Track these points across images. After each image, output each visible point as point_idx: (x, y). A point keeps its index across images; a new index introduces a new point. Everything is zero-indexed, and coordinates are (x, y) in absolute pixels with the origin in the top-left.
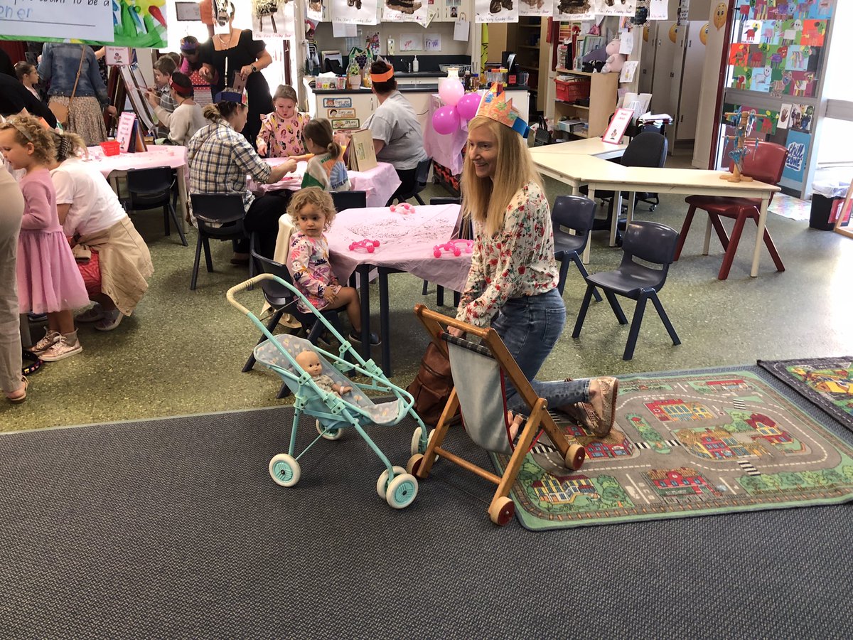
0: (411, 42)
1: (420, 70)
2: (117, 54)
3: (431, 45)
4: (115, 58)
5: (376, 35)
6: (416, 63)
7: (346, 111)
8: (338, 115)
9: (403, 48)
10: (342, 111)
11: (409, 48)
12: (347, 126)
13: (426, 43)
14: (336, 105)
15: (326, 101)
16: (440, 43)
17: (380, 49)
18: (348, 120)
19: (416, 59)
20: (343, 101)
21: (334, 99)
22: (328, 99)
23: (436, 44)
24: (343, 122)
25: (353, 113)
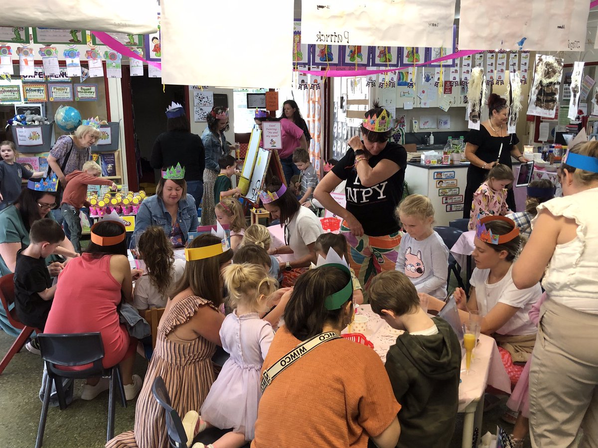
0: (428, 122)
1: (435, 143)
2: (272, 140)
3: (443, 124)
4: (271, 143)
5: (403, 118)
6: (432, 137)
7: (450, 182)
8: (444, 185)
9: (422, 127)
10: (447, 181)
11: (426, 127)
12: (450, 193)
13: (438, 123)
14: (443, 177)
15: (436, 174)
16: (449, 122)
17: (405, 128)
18: (451, 189)
19: (432, 135)
20: (449, 173)
21: (442, 172)
22: (437, 172)
23: (446, 123)
24: (447, 190)
25: (455, 183)
